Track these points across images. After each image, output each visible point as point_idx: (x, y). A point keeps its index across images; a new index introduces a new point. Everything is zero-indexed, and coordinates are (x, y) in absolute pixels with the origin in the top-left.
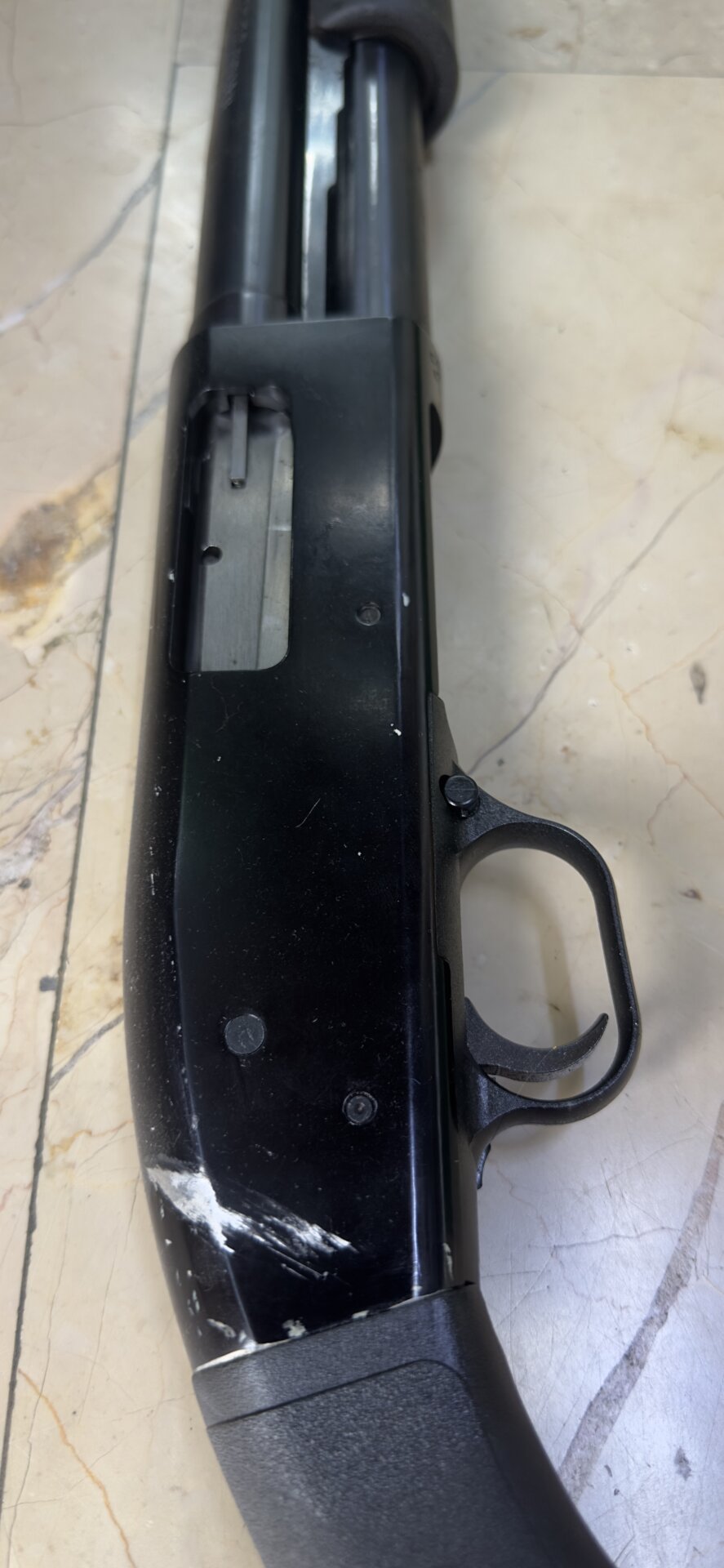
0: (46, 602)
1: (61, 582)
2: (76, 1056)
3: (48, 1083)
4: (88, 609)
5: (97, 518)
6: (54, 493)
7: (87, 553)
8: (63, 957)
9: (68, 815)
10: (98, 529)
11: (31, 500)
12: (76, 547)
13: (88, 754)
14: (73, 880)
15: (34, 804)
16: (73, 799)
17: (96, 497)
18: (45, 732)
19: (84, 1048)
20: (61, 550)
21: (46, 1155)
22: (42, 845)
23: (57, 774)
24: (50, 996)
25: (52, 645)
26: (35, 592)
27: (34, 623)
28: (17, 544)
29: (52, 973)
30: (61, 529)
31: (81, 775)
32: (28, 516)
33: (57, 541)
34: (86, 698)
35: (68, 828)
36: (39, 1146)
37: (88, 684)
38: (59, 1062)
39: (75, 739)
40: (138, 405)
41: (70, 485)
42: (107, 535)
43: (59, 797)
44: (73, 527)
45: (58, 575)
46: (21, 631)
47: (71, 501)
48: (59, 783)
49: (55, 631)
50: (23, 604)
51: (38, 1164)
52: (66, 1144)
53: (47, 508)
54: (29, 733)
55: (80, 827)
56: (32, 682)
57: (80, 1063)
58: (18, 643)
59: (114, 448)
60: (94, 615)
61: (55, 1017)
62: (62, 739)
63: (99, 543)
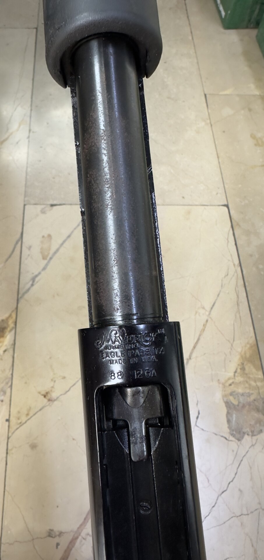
0: (3, 341)
1: (6, 337)
2: (13, 434)
3: (8, 438)
5: (12, 323)
7: (10, 330)
8: (10, 415)
9: (9, 387)
13: (12, 374)
17: (12, 318)
19: (14, 432)
20: (6, 330)
24: (7, 423)
25: (5, 351)
27: (1, 346)
29: (8, 418)
33: (5, 328)
34: (12, 362)
38: (9, 435)
41: (7, 315)
42: (14, 326)
44: (8, 324)
45: (5, 335)
47: (7, 319)
48: (7, 381)
51: (7, 453)
53: (2, 320)
54: (1, 370)
56: (1, 359)
59: (16, 306)
60: (12, 344)
61: (9, 426)
62: (7, 371)
63: (13, 328)
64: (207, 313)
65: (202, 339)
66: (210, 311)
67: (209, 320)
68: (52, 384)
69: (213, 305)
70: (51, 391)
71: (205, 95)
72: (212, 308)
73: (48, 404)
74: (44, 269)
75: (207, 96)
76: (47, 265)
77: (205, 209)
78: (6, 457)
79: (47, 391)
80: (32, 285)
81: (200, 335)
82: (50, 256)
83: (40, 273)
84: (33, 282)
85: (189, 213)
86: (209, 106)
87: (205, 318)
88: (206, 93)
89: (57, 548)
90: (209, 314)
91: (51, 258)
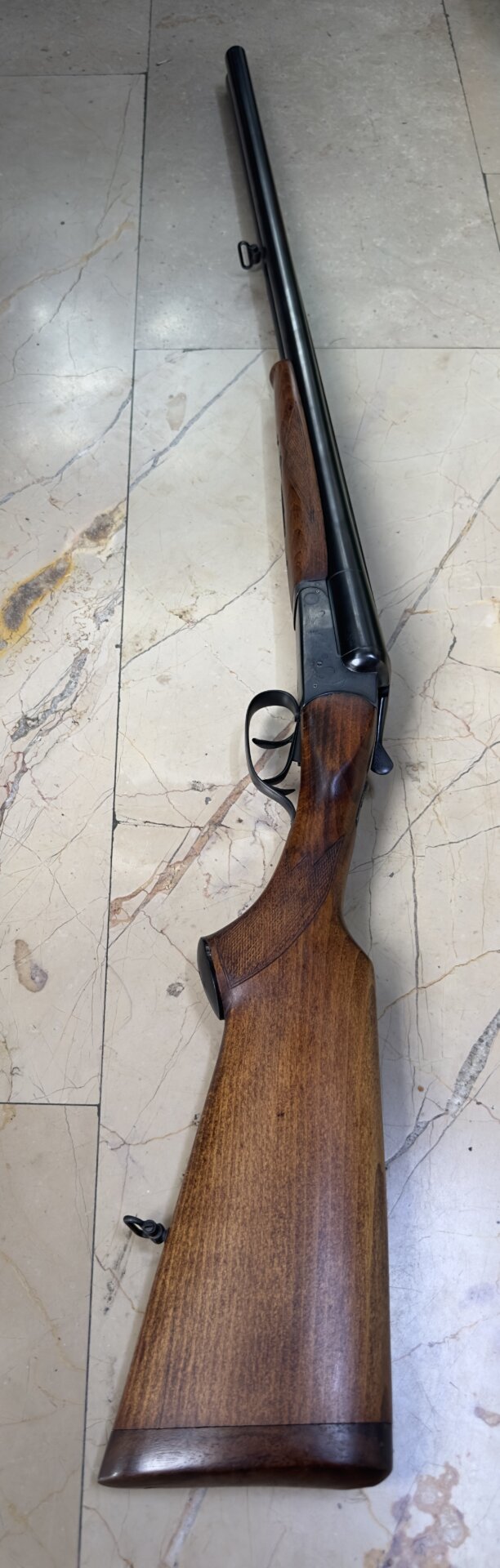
0: (106, 544)
1: (110, 538)
2: (128, 663)
3: (120, 669)
4: (120, 546)
5: (120, 518)
6: (106, 511)
7: (118, 529)
8: (122, 640)
9: (119, 604)
10: (121, 522)
11: (98, 513)
12: (114, 528)
13: (124, 587)
14: (122, 621)
15: (108, 601)
16: (121, 599)
17: (119, 512)
18: (110, 581)
19: (130, 661)
20: (109, 528)
21: (121, 685)
22: (112, 612)
23: (114, 593)
24: (119, 649)
25: (110, 556)
26: (102, 541)
27: (103, 550)
28: (95, 527)
29: (119, 643)
30: (109, 522)
31: (122, 593)
32: (97, 518)
33: (108, 526)
34: (122, 572)
35: (120, 607)
36: (119, 683)
37: (122, 568)
38: (123, 665)
39: (119, 583)
40: (131, 483)
41: (111, 508)
42: (124, 523)
43: (116, 599)
44: (113, 521)
45: (109, 536)
46: (99, 553)
47: (111, 513)
48: (115, 595)
49: (110, 553)
50: (99, 545)
51: (120, 687)
52: (127, 683)
53: (103, 515)
54: (105, 581)
55: (123, 607)
56: (104, 567)
57: (129, 665)
58: (98, 556)
59: (126, 496)
60: (122, 548)
61: (121, 654)
62: (115, 583)
63: (121, 527)
64: (476, 505)
65: (464, 541)
66: (482, 502)
67: (480, 514)
68: (193, 601)
69: (488, 494)
70: (192, 609)
71: (484, 175)
72: (485, 498)
73: (186, 626)
74: (174, 443)
75: (487, 176)
76: (178, 437)
77: (477, 353)
78: (119, 692)
79: (185, 609)
80: (153, 466)
81: (461, 536)
82: (184, 424)
83: (166, 450)
84: (155, 461)
85: (446, 359)
86: (490, 193)
87: (472, 512)
88: (484, 172)
89: (207, 803)
90: (479, 507)
91: (186, 428)
